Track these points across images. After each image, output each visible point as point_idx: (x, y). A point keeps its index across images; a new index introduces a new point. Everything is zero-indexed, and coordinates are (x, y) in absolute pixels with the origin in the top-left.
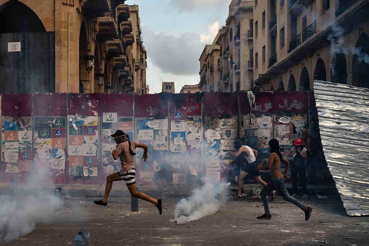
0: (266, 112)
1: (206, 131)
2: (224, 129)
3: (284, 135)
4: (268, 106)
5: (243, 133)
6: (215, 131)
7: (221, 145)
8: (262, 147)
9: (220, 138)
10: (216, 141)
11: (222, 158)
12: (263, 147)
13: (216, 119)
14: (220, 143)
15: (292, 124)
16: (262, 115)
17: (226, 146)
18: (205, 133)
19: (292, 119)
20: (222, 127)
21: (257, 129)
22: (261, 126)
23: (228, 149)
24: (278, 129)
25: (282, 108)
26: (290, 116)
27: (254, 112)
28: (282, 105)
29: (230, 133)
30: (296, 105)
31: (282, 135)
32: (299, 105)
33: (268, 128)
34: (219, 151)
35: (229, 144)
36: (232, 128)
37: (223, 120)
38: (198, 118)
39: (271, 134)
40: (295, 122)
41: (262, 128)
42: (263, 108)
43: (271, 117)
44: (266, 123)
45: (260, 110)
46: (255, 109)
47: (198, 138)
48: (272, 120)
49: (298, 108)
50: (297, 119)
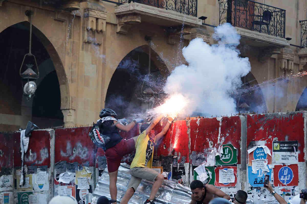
0: (42, 164)
2: (2, 192)
4: (44, 154)
15: (74, 184)
16: (38, 169)
19: (75, 176)
22: (37, 188)
25: (64, 157)
26: (73, 171)
28: (64, 152)
29: (9, 199)
30: (80, 151)
32: (83, 152)
33: (44, 192)
37: (2, 177)
40: (79, 181)
41: (38, 192)
42: (39, 157)
43: (47, 172)
44: (41, 183)
45: (35, 161)
46: (30, 158)
48: (49, 177)
49: (82, 156)
50: (81, 175)
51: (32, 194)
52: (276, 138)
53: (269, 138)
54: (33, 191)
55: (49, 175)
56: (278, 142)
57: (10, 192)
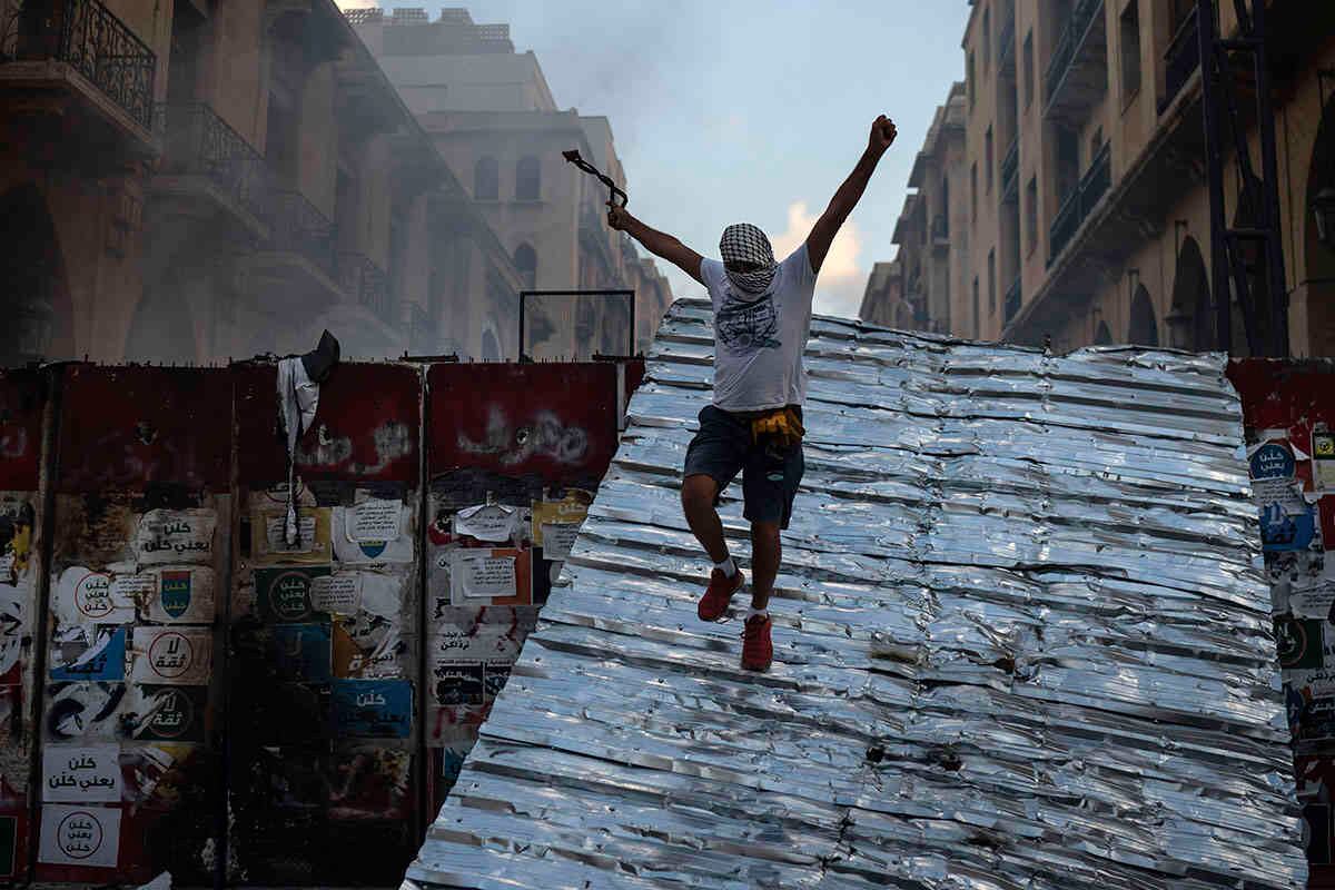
0: (381, 476)
1: (59, 578)
2: (153, 565)
3: (483, 608)
4: (391, 443)
5: (249, 593)
6: (104, 578)
7: (134, 656)
8: (351, 673)
9: (132, 617)
10: (111, 633)
11: (137, 732)
12: (358, 673)
13: (119, 508)
14: (131, 648)
15: (526, 543)
16: (358, 491)
17: (161, 664)
18: (53, 586)
19: (528, 519)
20: (145, 557)
21: (327, 571)
22: (352, 553)
23: (168, 682)
24: (451, 570)
25: (473, 456)
26: (521, 501)
27: (312, 475)
28: (476, 440)
29: (188, 590)
30: (552, 437)
31: (474, 607)
32: (566, 441)
33: (388, 568)
34: (121, 690)
35: (179, 654)
36: (201, 563)
37: (152, 516)
38: (17, 506)
39: (407, 599)
40: (549, 534)
41: (358, 568)
42: (365, 454)
43: (405, 503)
44: (373, 537)
45: (345, 464)
46: (320, 456)
47: (13, 611)
48: (414, 520)
49: (562, 454)
50: (559, 515)
51: (329, 574)
52: (1321, 424)
53: (1299, 423)
54: (333, 564)
55: (414, 512)
56: (1328, 435)
57: (194, 567)
